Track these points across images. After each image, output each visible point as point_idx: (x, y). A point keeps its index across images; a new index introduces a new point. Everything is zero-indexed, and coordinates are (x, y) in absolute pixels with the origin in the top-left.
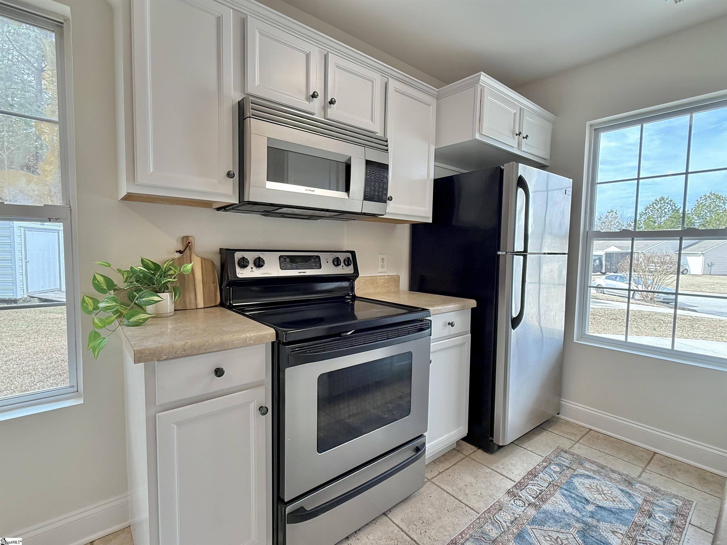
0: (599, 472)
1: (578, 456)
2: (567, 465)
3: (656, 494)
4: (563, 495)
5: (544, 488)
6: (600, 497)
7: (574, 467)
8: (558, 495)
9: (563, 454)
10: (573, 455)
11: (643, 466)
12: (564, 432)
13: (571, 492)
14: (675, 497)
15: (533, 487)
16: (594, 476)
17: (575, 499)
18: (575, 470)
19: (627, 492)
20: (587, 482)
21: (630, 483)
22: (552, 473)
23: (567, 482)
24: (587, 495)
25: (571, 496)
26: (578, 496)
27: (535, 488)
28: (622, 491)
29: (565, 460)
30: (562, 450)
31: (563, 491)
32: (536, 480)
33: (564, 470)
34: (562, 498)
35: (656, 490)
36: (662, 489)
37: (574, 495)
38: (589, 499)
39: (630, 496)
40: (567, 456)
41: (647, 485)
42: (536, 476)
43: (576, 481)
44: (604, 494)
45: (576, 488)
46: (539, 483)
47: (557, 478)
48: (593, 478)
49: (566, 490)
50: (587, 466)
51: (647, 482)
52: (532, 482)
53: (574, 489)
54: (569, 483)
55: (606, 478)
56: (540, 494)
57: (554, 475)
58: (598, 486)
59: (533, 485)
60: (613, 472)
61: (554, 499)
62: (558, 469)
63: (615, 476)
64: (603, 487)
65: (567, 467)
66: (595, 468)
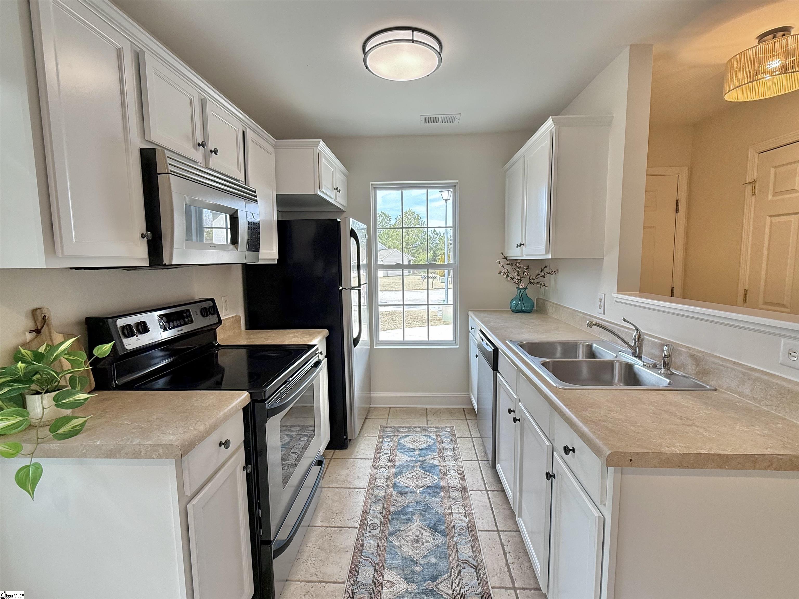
0: (410, 431)
1: (394, 426)
2: (393, 435)
3: (439, 430)
4: (401, 452)
5: (390, 454)
6: (417, 444)
7: (396, 434)
8: (398, 454)
9: (386, 429)
10: (391, 427)
11: (426, 418)
12: (377, 416)
13: (404, 449)
14: (446, 427)
15: (384, 457)
16: (408, 434)
17: (407, 452)
18: (398, 436)
19: (428, 435)
20: (407, 439)
21: (426, 430)
22: (388, 443)
23: (398, 445)
24: (412, 446)
25: (405, 451)
26: (408, 449)
27: (385, 456)
28: (425, 436)
29: (389, 432)
30: (384, 427)
31: (399, 450)
32: (383, 452)
33: (392, 438)
34: (402, 454)
35: (438, 428)
36: (440, 426)
37: (406, 450)
38: (414, 448)
39: (430, 437)
40: (388, 429)
41: (433, 427)
42: (381, 450)
43: (402, 441)
44: (419, 442)
45: (404, 446)
46: (385, 452)
47: (392, 445)
48: (409, 436)
49: (401, 449)
50: (402, 431)
51: (432, 426)
52: (381, 454)
53: (404, 447)
54: (400, 444)
55: (415, 433)
56: (390, 458)
57: (390, 444)
58: (414, 439)
59: (383, 455)
60: (415, 427)
61: (398, 457)
62: (389, 440)
63: (417, 429)
64: (416, 438)
65: (393, 436)
66: (406, 430)
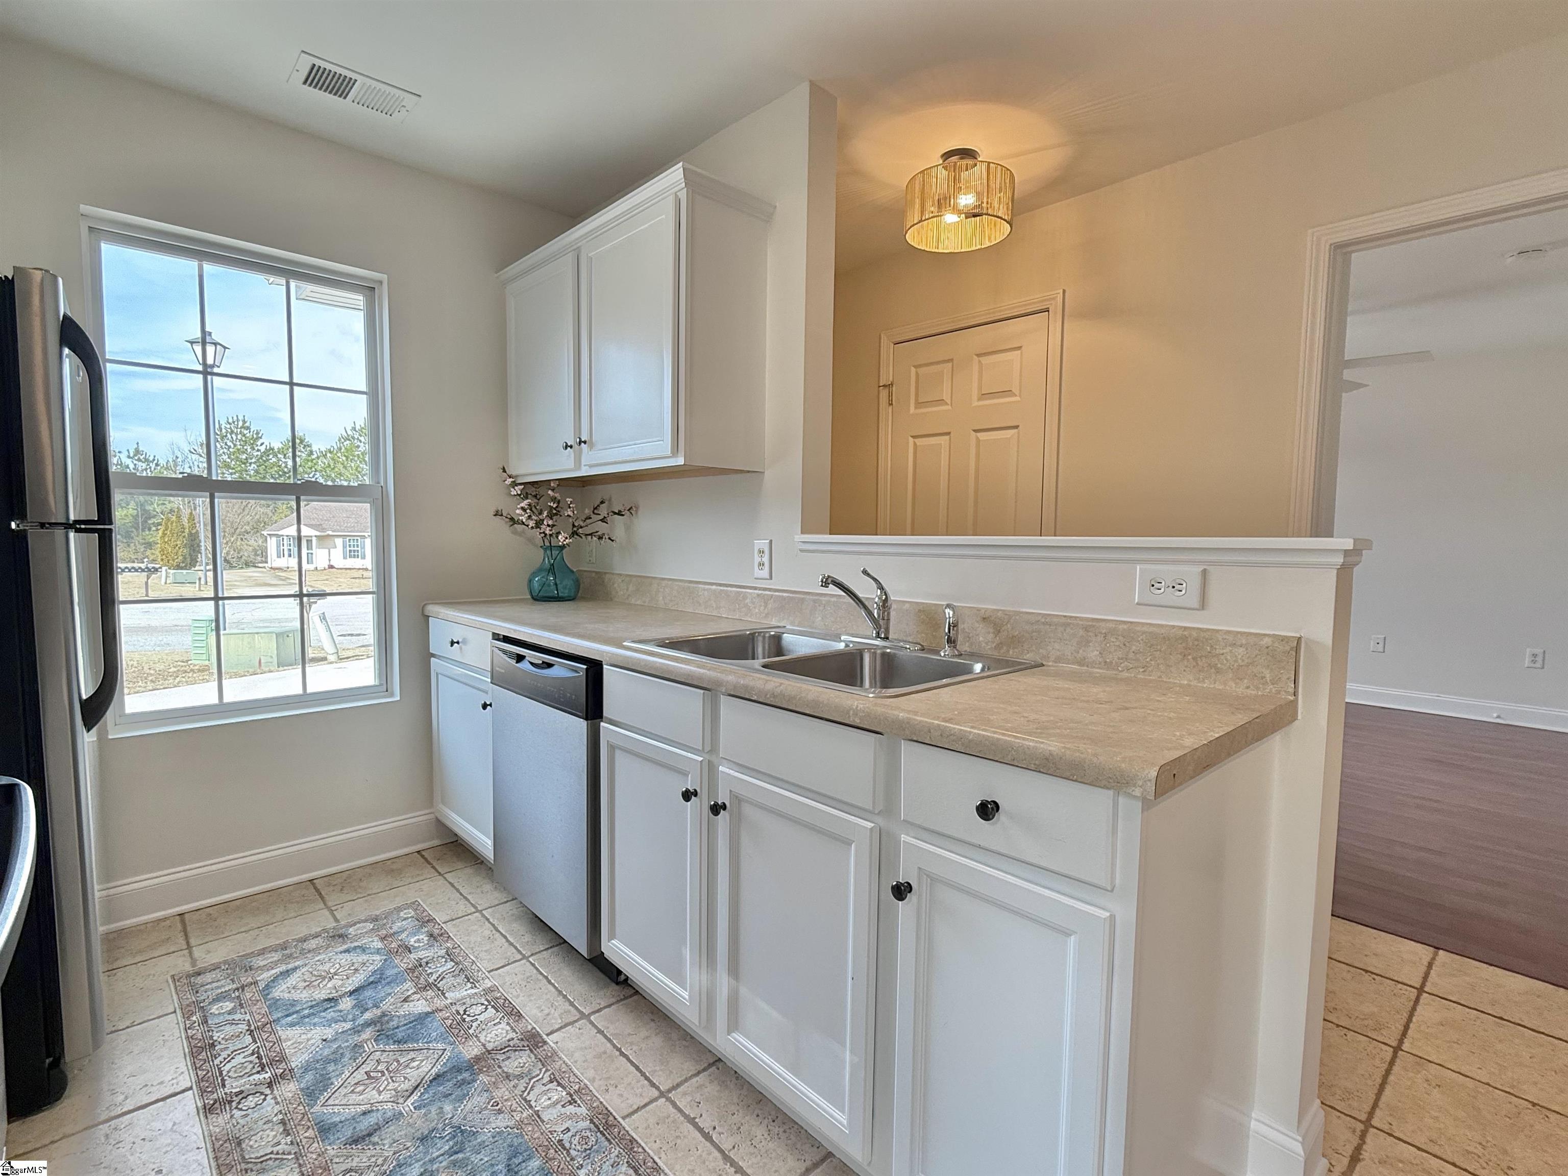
0: (290, 956)
1: (225, 962)
2: (235, 986)
3: (381, 923)
4: (292, 1025)
5: (253, 1047)
6: (336, 982)
7: (245, 979)
8: (283, 1033)
9: (199, 980)
10: (216, 967)
11: (322, 906)
12: (140, 952)
13: (297, 1012)
14: (399, 909)
15: (234, 1063)
16: (290, 966)
17: (313, 1014)
18: (255, 983)
19: (355, 948)
20: (293, 980)
21: (340, 936)
22: (230, 1017)
23: (269, 1007)
24: (322, 994)
25: (304, 1017)
26: (312, 1007)
27: (239, 1059)
28: (347, 951)
29: (215, 985)
30: (189, 976)
31: (283, 1022)
32: (222, 1050)
33: (238, 997)
34: (297, 1030)
35: (375, 919)
36: (378, 913)
37: (306, 1012)
38: (331, 996)
39: (363, 949)
40: (208, 977)
41: (359, 923)
42: (213, 1046)
43: (280, 991)
44: (335, 974)
45: (293, 1003)
46: (231, 1049)
47: (248, 1017)
48: (295, 969)
49: (287, 1016)
50: (262, 964)
51: (356, 919)
52: (220, 1059)
53: (293, 1005)
54: (275, 1004)
55: (309, 955)
56: (259, 1058)
57: (238, 1016)
58: (316, 973)
59: (231, 1059)
60: (304, 940)
61: (289, 1043)
62: (228, 1005)
63: (313, 944)
64: (321, 968)
65: (238, 989)
66: (276, 956)
